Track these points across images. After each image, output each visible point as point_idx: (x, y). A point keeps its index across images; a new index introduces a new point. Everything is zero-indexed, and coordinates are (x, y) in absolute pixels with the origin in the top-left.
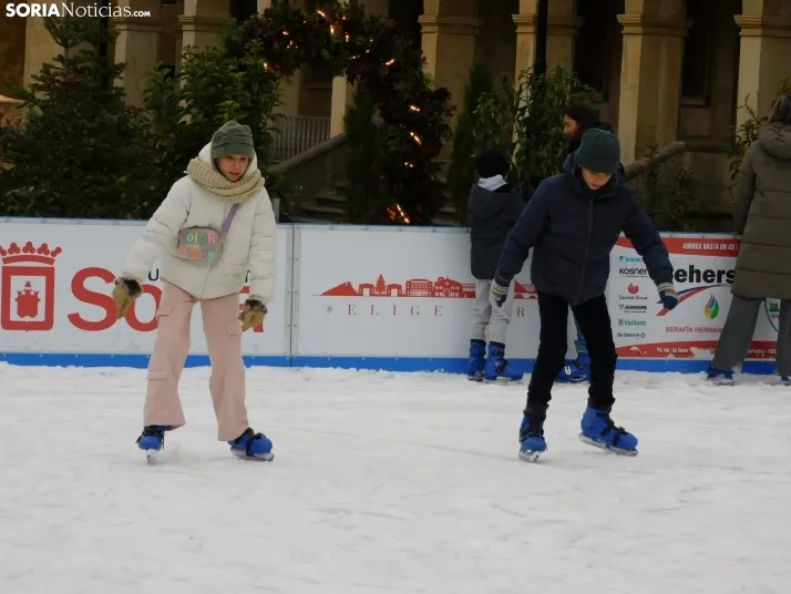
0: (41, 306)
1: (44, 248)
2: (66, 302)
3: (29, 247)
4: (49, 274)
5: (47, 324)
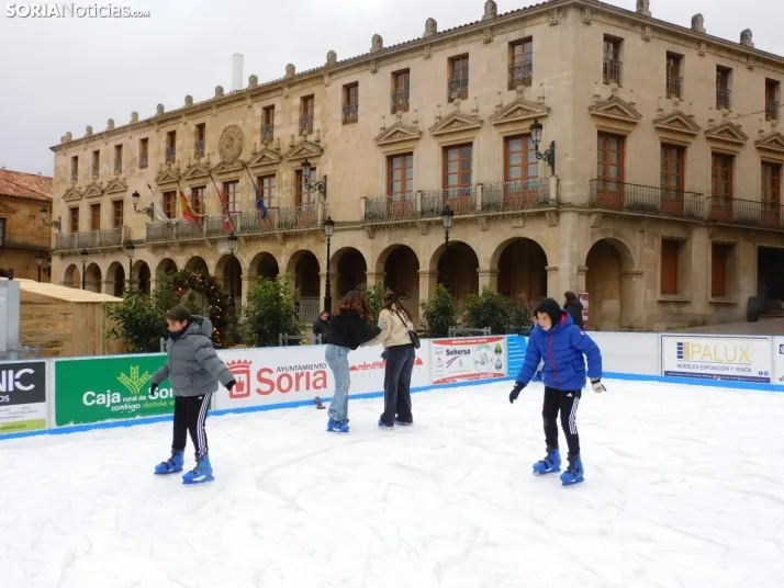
0: (245, 387)
1: (245, 362)
2: (255, 384)
3: (239, 362)
4: (248, 372)
5: (248, 394)
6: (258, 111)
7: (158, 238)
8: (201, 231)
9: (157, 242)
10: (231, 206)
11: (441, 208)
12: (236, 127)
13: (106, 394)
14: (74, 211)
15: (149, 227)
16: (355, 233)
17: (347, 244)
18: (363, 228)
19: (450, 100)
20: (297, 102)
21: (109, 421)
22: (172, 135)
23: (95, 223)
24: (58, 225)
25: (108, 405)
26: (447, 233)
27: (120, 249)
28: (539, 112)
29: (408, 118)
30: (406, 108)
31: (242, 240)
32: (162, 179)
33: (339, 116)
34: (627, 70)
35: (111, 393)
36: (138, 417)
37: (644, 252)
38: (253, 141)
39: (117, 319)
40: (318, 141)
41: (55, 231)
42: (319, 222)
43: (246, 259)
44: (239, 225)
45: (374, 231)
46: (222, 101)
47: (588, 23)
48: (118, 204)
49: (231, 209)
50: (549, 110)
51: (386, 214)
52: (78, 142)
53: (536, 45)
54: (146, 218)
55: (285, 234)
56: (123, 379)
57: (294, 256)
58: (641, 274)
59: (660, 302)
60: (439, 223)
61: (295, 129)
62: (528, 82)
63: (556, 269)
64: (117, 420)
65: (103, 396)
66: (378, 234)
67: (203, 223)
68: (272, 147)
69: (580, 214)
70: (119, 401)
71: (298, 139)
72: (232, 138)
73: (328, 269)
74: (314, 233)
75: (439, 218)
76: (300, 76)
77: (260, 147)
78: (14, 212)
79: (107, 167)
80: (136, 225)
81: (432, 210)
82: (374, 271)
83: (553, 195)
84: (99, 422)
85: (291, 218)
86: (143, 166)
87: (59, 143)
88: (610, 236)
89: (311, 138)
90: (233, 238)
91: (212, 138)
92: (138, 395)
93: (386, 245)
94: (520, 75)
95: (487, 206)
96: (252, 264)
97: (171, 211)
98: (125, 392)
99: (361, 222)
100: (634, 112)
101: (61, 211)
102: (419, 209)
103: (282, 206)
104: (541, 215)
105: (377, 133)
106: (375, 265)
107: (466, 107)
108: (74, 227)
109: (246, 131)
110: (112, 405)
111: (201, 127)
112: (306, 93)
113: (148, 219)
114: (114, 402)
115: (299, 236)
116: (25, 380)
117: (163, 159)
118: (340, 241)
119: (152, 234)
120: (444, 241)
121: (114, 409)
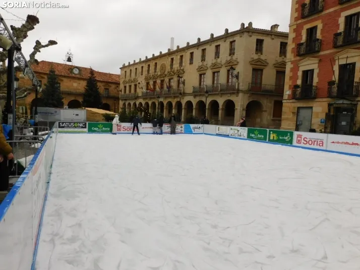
6: (170, 60)
8: (155, 94)
9: (144, 97)
12: (164, 64)
14: (125, 87)
16: (190, 97)
17: (189, 100)
18: (192, 95)
19: (215, 58)
20: (179, 57)
22: (149, 65)
23: (130, 91)
24: (121, 91)
28: (235, 63)
29: (205, 63)
30: (205, 61)
32: (146, 79)
33: (189, 62)
34: (264, 49)
37: (267, 104)
38: (168, 68)
40: (183, 69)
41: (120, 93)
45: (195, 96)
46: (162, 56)
47: (251, 36)
48: (136, 85)
50: (238, 62)
51: (199, 91)
52: (126, 67)
53: (236, 43)
54: (142, 90)
55: (174, 96)
57: (177, 102)
58: (266, 111)
59: (273, 120)
61: (178, 65)
62: (234, 54)
63: (237, 109)
68: (173, 70)
69: (244, 93)
71: (179, 68)
72: (163, 67)
76: (181, 49)
77: (170, 70)
78: (111, 86)
79: (133, 74)
80: (140, 92)
82: (195, 108)
83: (237, 88)
86: (142, 75)
87: (122, 66)
88: (255, 100)
89: (182, 68)
91: (158, 67)
93: (198, 100)
94: (232, 52)
95: (221, 91)
99: (192, 93)
100: (266, 62)
101: (122, 87)
102: (205, 90)
104: (234, 93)
105: (197, 68)
107: (219, 60)
108: (125, 92)
109: (167, 65)
111: (156, 63)
112: (181, 54)
116: (83, 125)
117: (146, 73)
118: (187, 99)
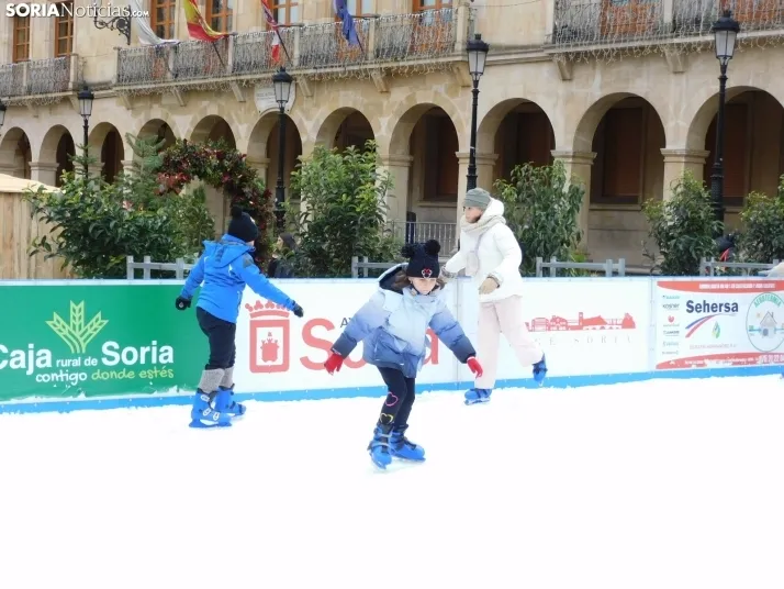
0: (280, 352)
4: (286, 324)
7: (139, 78)
8: (224, 65)
9: (137, 86)
10: (282, 13)
11: (716, 15)
13: (26, 351)
15: (121, 56)
16: (530, 70)
17: (516, 92)
18: (549, 59)
21: (31, 399)
23: (21, 49)
25: (30, 372)
26: (724, 68)
27: (66, 100)
31: (302, 82)
35: (36, 350)
36: (82, 397)
39: (50, 219)
42: (459, 47)
43: (310, 123)
44: (297, 53)
45: (573, 65)
49: (282, 20)
51: (597, 32)
54: (116, 38)
55: (388, 70)
56: (56, 323)
57: (407, 117)
60: (709, 48)
64: (45, 399)
65: (22, 353)
66: (581, 73)
67: (227, 47)
70: (48, 364)
73: (473, 143)
74: (449, 69)
75: (710, 38)
80: (97, 51)
81: (697, 22)
82: (570, 149)
84: (14, 401)
85: (402, 38)
90: (284, 78)
92: (84, 357)
96: (322, 132)
97: (165, 23)
98: (60, 349)
99: (546, 46)
102: (668, 18)
103: (384, 12)
106: (571, 137)
110: (38, 371)
113: (121, 40)
114: (39, 365)
115: (417, 74)
118: (500, 87)
119: (128, 70)
120: (716, 88)
121: (42, 378)
